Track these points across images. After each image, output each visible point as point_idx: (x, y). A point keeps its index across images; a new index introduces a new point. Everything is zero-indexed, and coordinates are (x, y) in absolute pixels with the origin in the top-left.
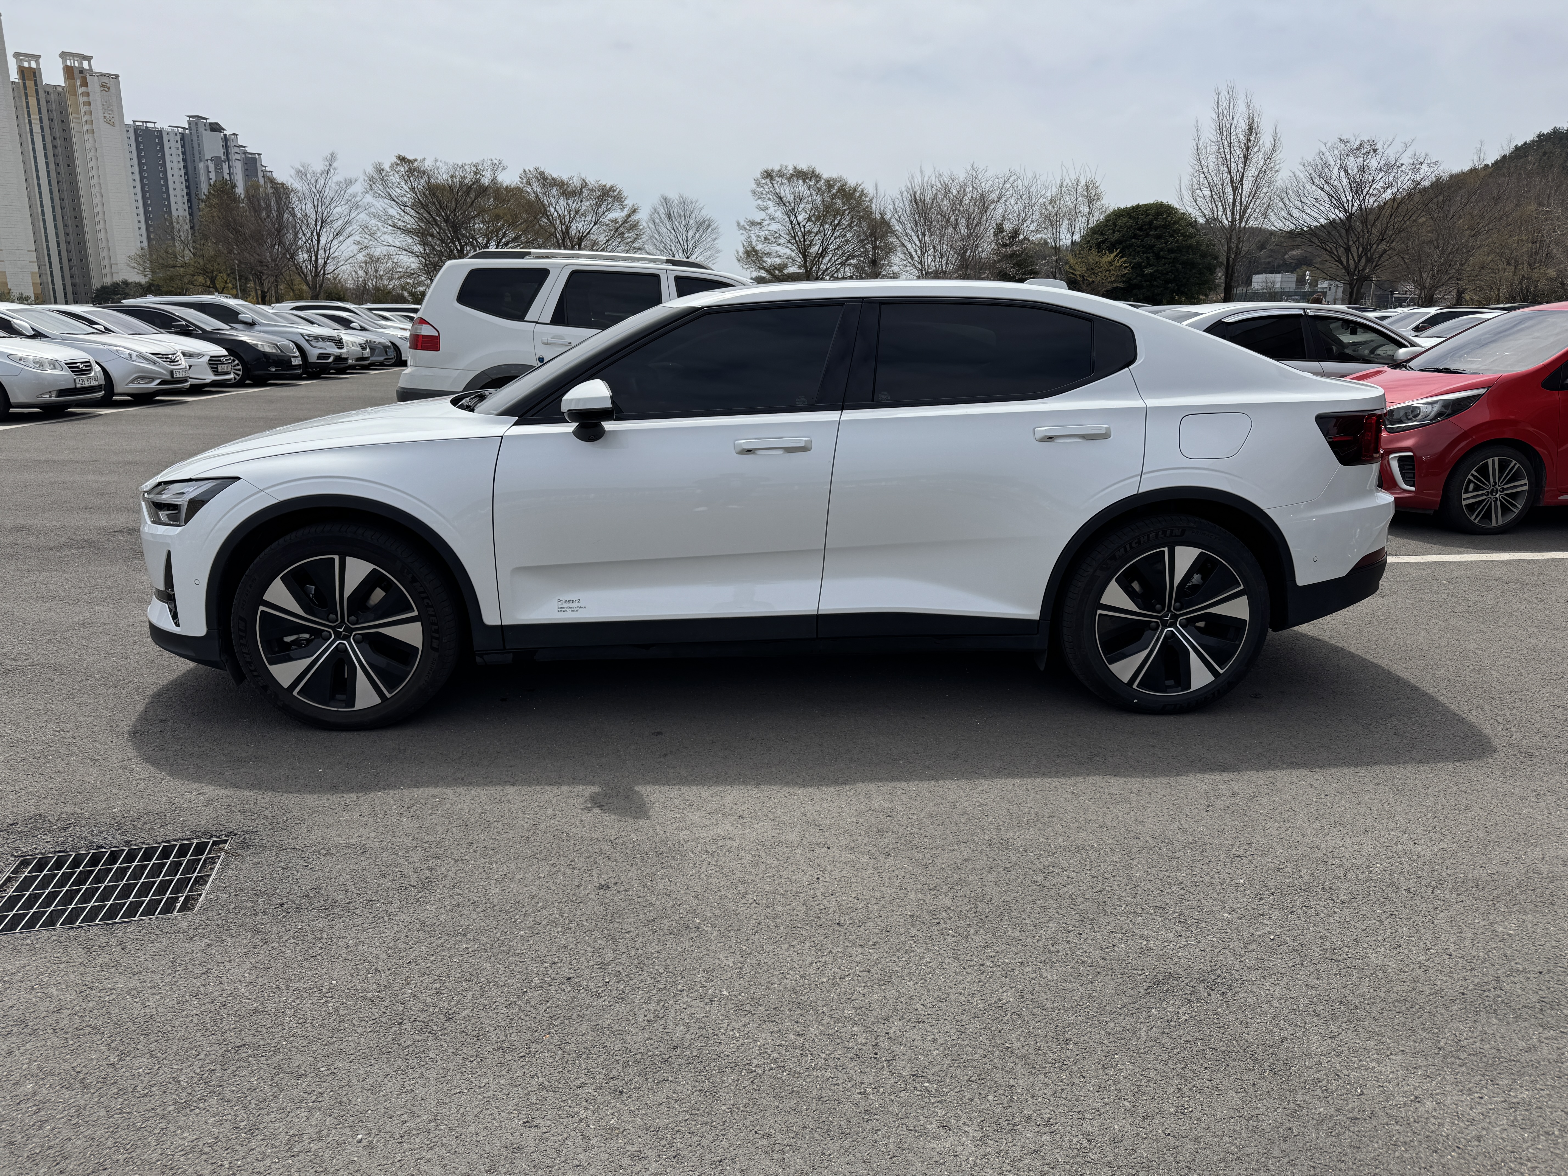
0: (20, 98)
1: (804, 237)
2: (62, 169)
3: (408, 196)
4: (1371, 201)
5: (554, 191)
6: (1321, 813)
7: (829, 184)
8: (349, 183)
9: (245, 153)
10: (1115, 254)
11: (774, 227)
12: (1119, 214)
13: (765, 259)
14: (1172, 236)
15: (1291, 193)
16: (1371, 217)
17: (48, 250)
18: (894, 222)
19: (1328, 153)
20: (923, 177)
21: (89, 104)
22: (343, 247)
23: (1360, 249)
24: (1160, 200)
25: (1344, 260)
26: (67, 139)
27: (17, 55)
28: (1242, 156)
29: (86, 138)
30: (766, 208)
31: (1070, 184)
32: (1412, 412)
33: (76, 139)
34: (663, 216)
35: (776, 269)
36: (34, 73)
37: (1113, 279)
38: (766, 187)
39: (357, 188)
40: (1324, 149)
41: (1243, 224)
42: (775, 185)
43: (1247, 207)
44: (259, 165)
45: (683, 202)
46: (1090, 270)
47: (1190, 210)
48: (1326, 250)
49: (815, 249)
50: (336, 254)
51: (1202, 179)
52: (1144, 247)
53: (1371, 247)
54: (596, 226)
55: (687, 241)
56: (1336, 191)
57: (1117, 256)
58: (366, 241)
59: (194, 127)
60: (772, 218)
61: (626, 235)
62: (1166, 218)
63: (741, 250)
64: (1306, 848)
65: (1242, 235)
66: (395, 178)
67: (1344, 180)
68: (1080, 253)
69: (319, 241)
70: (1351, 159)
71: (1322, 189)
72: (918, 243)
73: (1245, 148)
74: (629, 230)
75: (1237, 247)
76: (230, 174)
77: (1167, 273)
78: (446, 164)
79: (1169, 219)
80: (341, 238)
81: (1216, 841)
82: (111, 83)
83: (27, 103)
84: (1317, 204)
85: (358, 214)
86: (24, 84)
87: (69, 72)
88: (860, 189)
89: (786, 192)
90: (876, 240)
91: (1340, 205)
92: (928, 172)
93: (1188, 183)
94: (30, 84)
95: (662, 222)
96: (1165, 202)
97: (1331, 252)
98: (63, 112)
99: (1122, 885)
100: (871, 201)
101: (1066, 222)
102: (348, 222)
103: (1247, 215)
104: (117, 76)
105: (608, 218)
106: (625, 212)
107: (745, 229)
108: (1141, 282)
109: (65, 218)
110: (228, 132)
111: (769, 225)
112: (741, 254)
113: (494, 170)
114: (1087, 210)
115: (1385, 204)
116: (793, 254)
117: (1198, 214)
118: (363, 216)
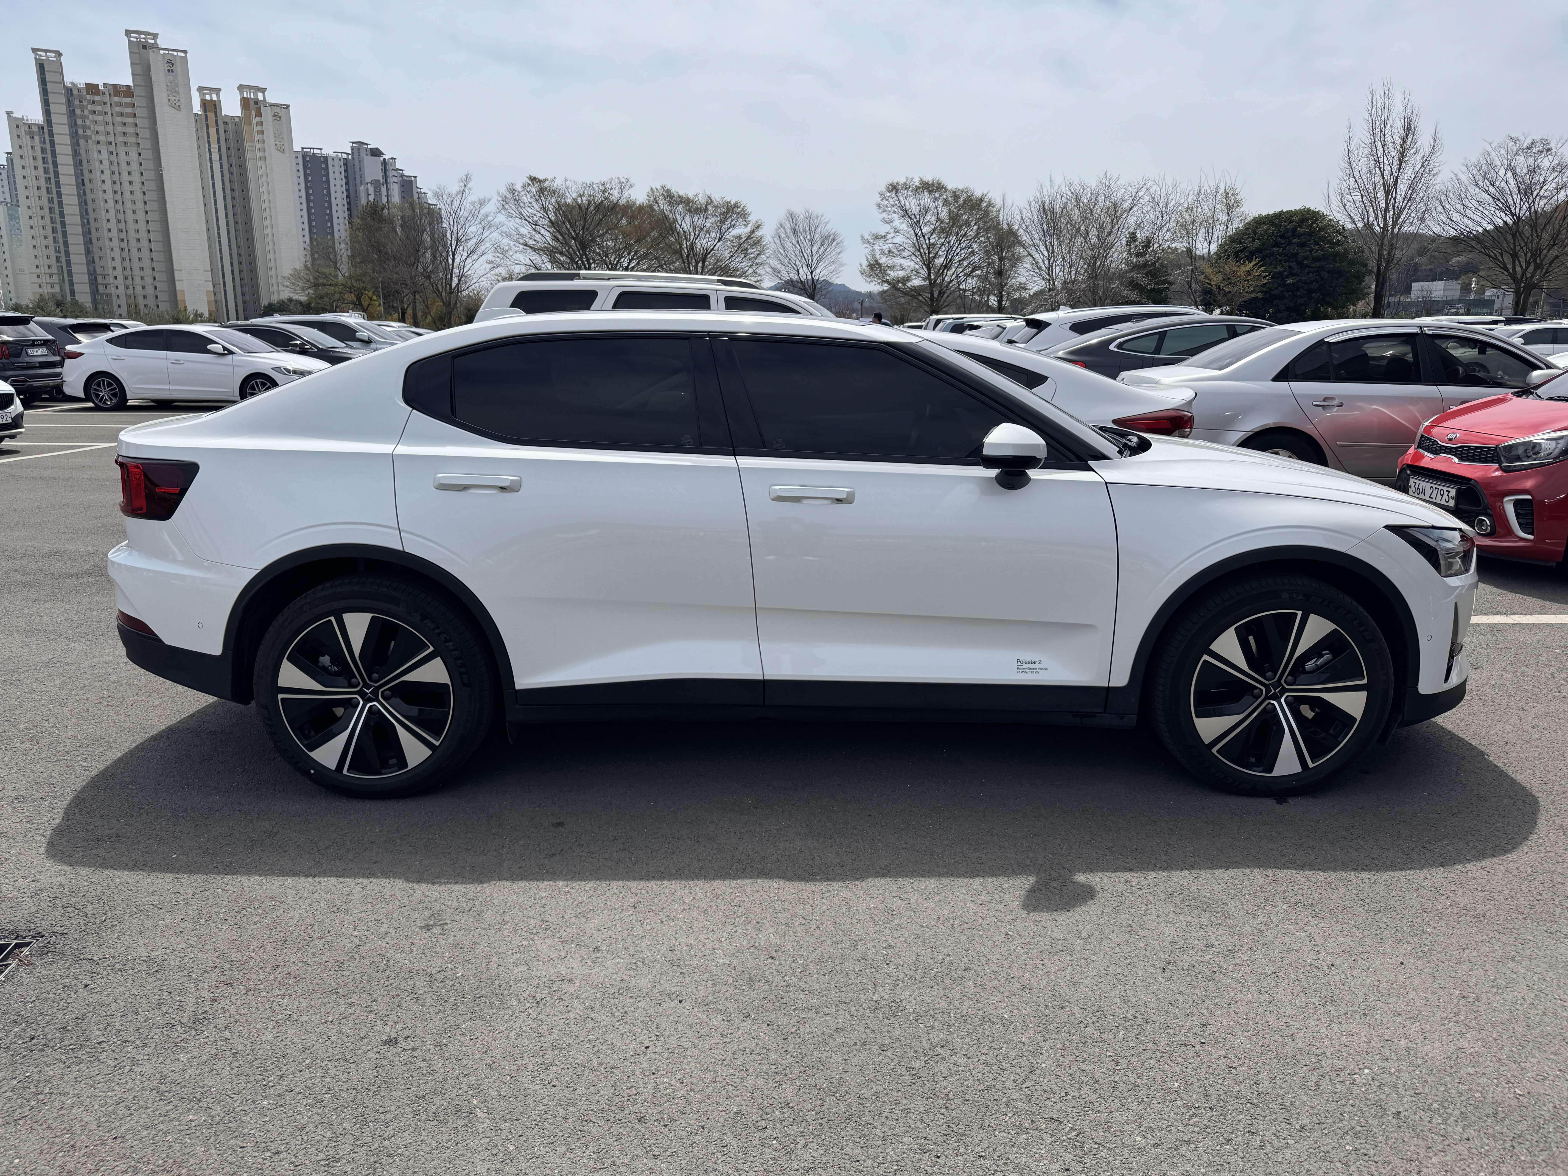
0: (202, 128)
1: (929, 248)
2: (237, 194)
3: (539, 215)
4: (1542, 203)
5: (680, 208)
6: (1312, 982)
7: (956, 197)
8: (483, 203)
9: (402, 176)
10: (1254, 263)
11: (899, 239)
12: (1260, 221)
13: (888, 272)
14: (1317, 243)
15: (1451, 195)
16: (1542, 221)
17: (223, 270)
18: (1021, 232)
19: (1493, 153)
20: (1052, 187)
21: (262, 133)
22: (476, 265)
23: (1529, 255)
24: (1307, 207)
25: (1509, 266)
26: (242, 167)
27: (200, 89)
28: (1397, 158)
29: (259, 165)
30: (891, 221)
31: (1209, 191)
32: (1533, 449)
33: (250, 165)
34: (788, 231)
35: (899, 281)
36: (215, 105)
37: (1252, 289)
38: (891, 200)
39: (490, 208)
40: (1489, 149)
41: (1396, 229)
42: (901, 198)
43: (1401, 212)
44: (414, 187)
45: (809, 217)
46: (1227, 279)
47: (1338, 216)
48: (1490, 256)
49: (939, 261)
50: (469, 273)
51: (1352, 183)
52: (1286, 255)
53: (1541, 253)
54: (721, 243)
55: (812, 255)
56: (1502, 195)
57: (1256, 264)
58: (498, 259)
59: (356, 151)
60: (897, 231)
61: (749, 251)
62: (1311, 225)
63: (865, 263)
64: (1276, 1037)
65: (1394, 241)
66: (526, 199)
67: (1512, 181)
68: (1216, 262)
69: (454, 260)
70: (1521, 159)
71: (1487, 192)
72: (1046, 253)
73: (1401, 151)
74: (752, 246)
75: (1389, 254)
76: (387, 196)
77: (1311, 283)
78: (576, 183)
79: (1314, 225)
80: (475, 256)
81: (1160, 1018)
82: (282, 113)
83: (208, 134)
84: (1480, 208)
85: (491, 233)
86: (206, 116)
87: (245, 103)
88: (986, 199)
89: (912, 204)
90: (1002, 251)
91: (1507, 209)
92: (1058, 181)
93: (1337, 187)
94: (211, 115)
95: (788, 237)
96: (1312, 208)
97: (1496, 259)
98: (240, 141)
99: (1019, 1081)
100: (998, 211)
101: (1203, 230)
102: (481, 241)
103: (1401, 220)
104: (288, 106)
105: (731, 234)
106: (749, 229)
107: (869, 242)
108: (1283, 292)
109: (239, 240)
110: (387, 157)
111: (893, 237)
112: (864, 267)
113: (622, 188)
114: (1225, 218)
115: (1557, 207)
116: (917, 267)
117: (1348, 220)
118: (495, 235)
